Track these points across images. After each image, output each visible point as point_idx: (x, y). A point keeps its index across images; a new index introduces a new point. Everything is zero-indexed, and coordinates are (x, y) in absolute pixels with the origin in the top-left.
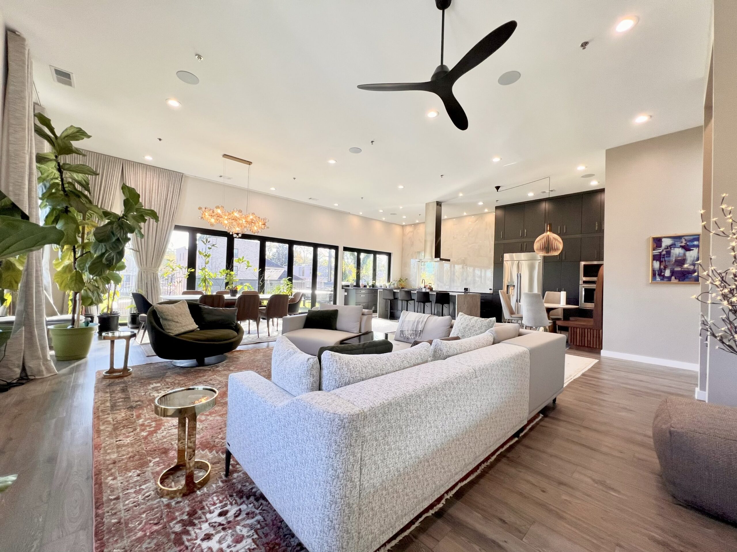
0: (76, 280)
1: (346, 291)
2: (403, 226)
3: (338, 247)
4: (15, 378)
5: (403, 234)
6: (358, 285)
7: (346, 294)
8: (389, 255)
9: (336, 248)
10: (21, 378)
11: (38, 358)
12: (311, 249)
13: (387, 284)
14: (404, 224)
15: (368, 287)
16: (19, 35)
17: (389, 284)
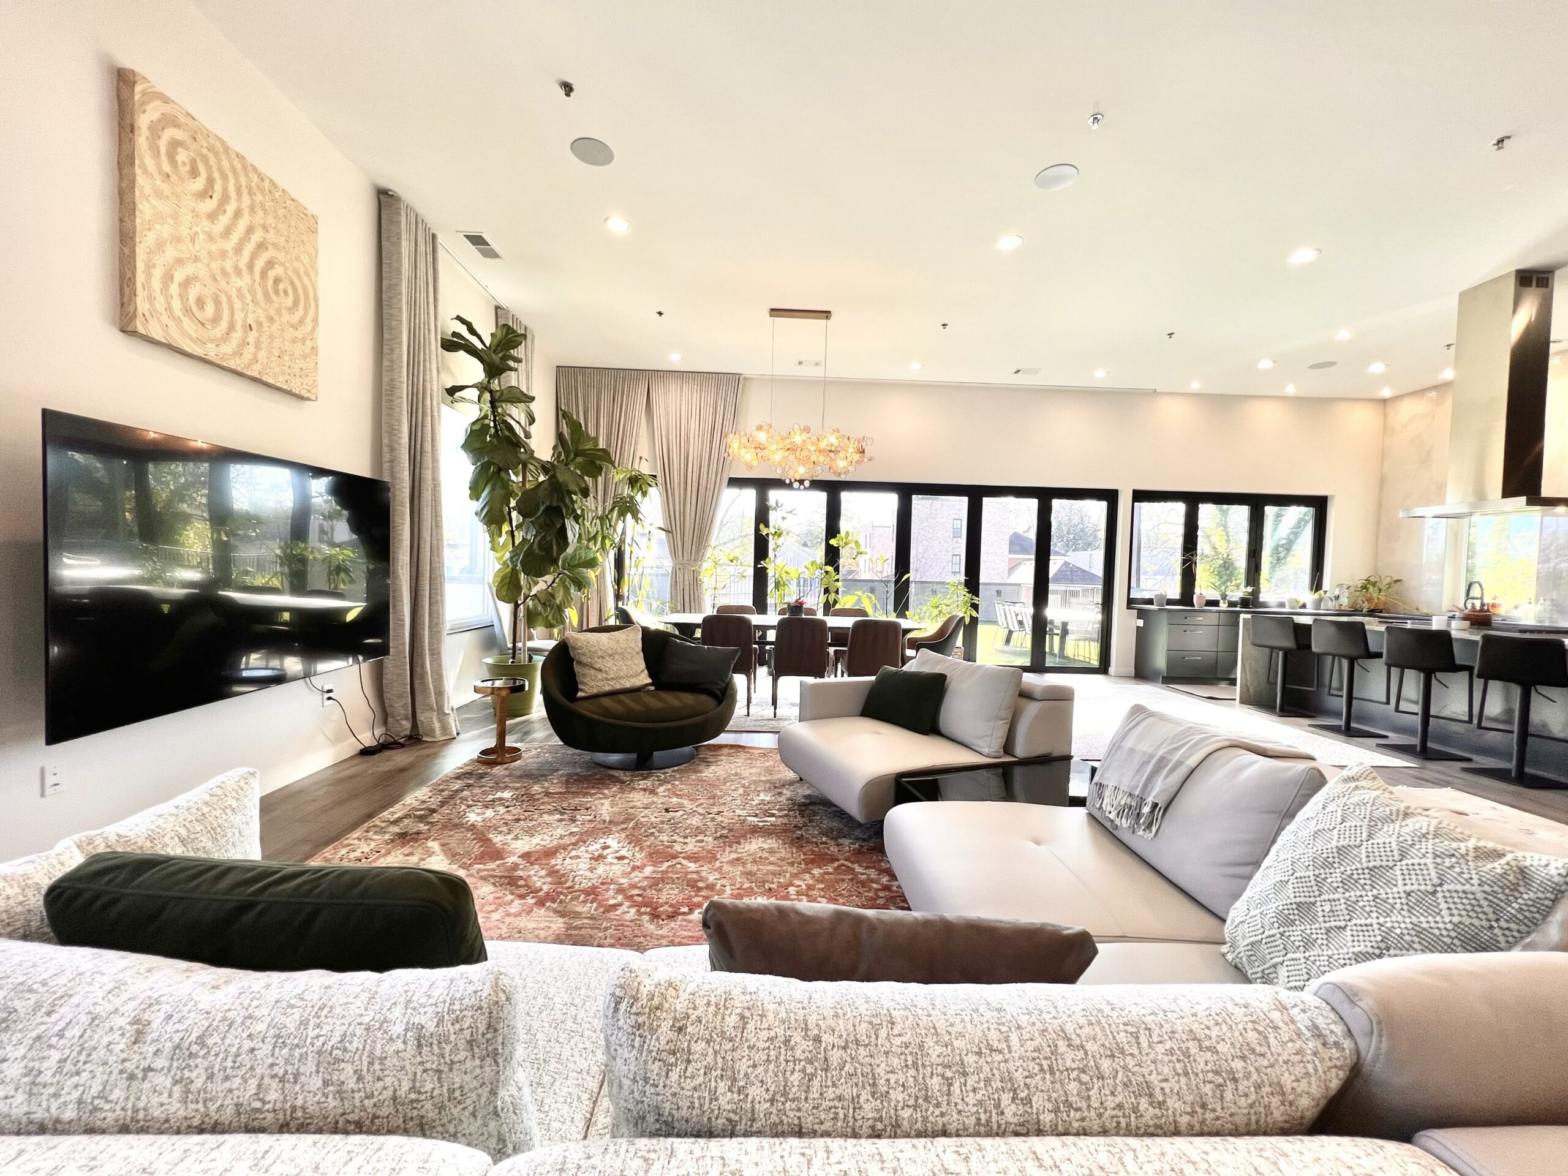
0: (510, 582)
1: (1141, 614)
2: (1384, 401)
3: (1117, 491)
4: (402, 734)
5: (1386, 429)
6: (1187, 597)
7: (1141, 623)
8: (1319, 505)
9: (1110, 496)
10: (410, 737)
11: (432, 709)
12: (1032, 505)
13: (1308, 597)
14: (1386, 393)
15: (1223, 606)
16: (392, 196)
17: (1316, 596)
